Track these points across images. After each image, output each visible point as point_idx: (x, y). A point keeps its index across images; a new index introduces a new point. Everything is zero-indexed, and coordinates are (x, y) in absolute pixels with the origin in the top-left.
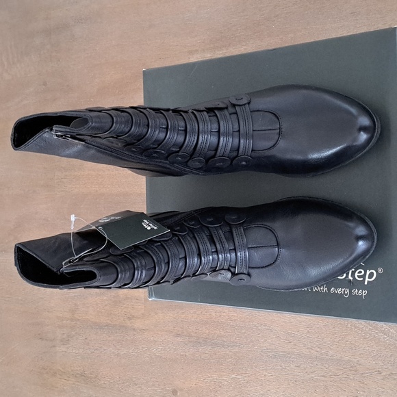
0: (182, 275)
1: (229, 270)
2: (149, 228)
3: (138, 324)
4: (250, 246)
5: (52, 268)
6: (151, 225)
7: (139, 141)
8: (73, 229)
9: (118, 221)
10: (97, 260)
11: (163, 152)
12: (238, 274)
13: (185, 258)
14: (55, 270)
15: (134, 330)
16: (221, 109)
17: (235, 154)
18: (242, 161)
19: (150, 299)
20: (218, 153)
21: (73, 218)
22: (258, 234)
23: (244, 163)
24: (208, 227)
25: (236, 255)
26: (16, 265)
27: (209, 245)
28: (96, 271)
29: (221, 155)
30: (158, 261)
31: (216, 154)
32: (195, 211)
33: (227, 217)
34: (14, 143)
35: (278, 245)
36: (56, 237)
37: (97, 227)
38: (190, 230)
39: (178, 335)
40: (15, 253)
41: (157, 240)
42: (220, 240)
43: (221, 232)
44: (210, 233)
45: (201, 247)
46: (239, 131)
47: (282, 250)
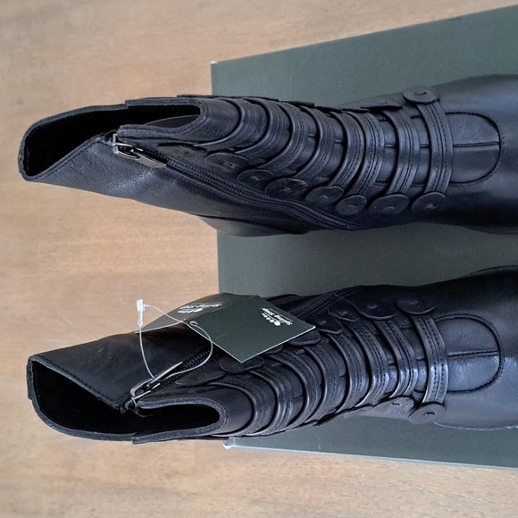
0: (338, 408)
1: (411, 396)
2: (277, 323)
3: (184, 485)
4: (451, 354)
5: (108, 402)
6: (278, 316)
7: (268, 159)
8: (140, 325)
9: (218, 312)
10: (205, 384)
11: (303, 182)
12: (426, 404)
13: (347, 376)
14: (115, 405)
15: (178, 494)
16: (393, 109)
17: (418, 189)
18: (429, 202)
19: (227, 447)
20: (392, 187)
21: (140, 306)
22: (463, 332)
23: (431, 206)
24: (372, 321)
25: (428, 371)
26: (30, 396)
27: (382, 351)
28: (217, 407)
29: (396, 190)
30: (309, 383)
31: (387, 188)
32: (338, 292)
33: (402, 303)
34: (25, 169)
35: (499, 350)
36: (105, 343)
37: (188, 321)
38: (345, 326)
39: (256, 502)
40: (29, 373)
41: (300, 343)
42: (400, 343)
43: (396, 328)
44: (378, 330)
45: (370, 356)
46: (429, 147)
47: (508, 360)
